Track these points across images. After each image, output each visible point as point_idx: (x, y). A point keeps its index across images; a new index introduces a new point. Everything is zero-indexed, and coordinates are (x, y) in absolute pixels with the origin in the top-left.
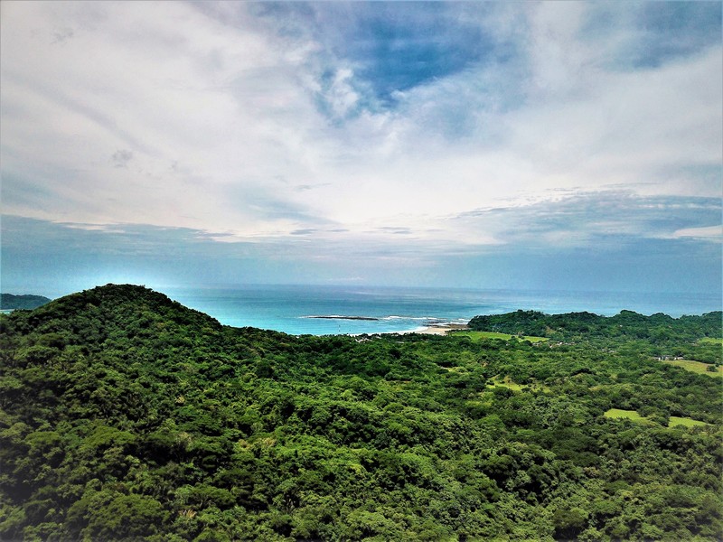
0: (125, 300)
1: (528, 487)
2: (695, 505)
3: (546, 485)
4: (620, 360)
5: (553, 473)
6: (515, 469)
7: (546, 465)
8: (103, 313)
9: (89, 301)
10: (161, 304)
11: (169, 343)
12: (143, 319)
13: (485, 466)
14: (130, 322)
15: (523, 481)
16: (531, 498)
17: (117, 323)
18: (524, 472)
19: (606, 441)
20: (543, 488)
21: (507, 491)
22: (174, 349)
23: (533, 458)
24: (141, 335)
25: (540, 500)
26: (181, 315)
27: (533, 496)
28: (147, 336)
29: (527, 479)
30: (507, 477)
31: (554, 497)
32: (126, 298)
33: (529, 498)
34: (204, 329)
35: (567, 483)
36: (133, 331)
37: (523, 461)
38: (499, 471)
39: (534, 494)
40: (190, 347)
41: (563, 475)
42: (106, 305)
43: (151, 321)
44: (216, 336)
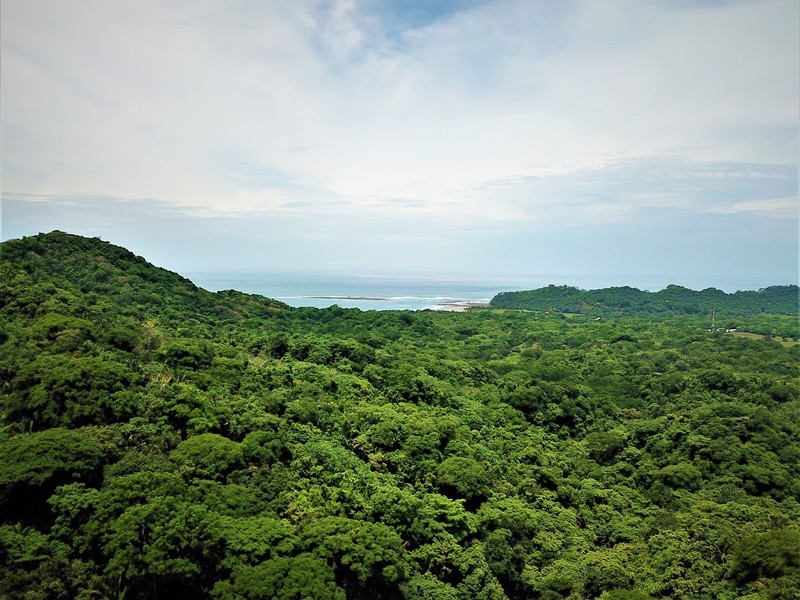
0: (77, 250)
1: (560, 420)
2: (746, 415)
3: (580, 419)
4: (666, 330)
5: (589, 407)
6: (545, 402)
7: (580, 398)
8: (49, 264)
9: (30, 249)
10: (122, 257)
11: (133, 300)
12: (100, 271)
13: (510, 398)
14: (84, 275)
15: (554, 414)
16: (563, 433)
17: (67, 276)
18: (555, 405)
19: (649, 386)
20: (577, 422)
21: (536, 425)
22: (139, 306)
23: (566, 393)
24: (98, 290)
25: (573, 435)
26: (146, 271)
27: (565, 430)
28: (106, 291)
29: (559, 411)
30: (535, 409)
31: (588, 432)
32: (77, 247)
33: (561, 432)
34: (175, 289)
35: (603, 419)
36: (87, 286)
37: (554, 394)
38: (527, 403)
39: (566, 428)
40: (159, 304)
41: (599, 411)
42: (52, 254)
43: (109, 274)
44: (192, 297)
